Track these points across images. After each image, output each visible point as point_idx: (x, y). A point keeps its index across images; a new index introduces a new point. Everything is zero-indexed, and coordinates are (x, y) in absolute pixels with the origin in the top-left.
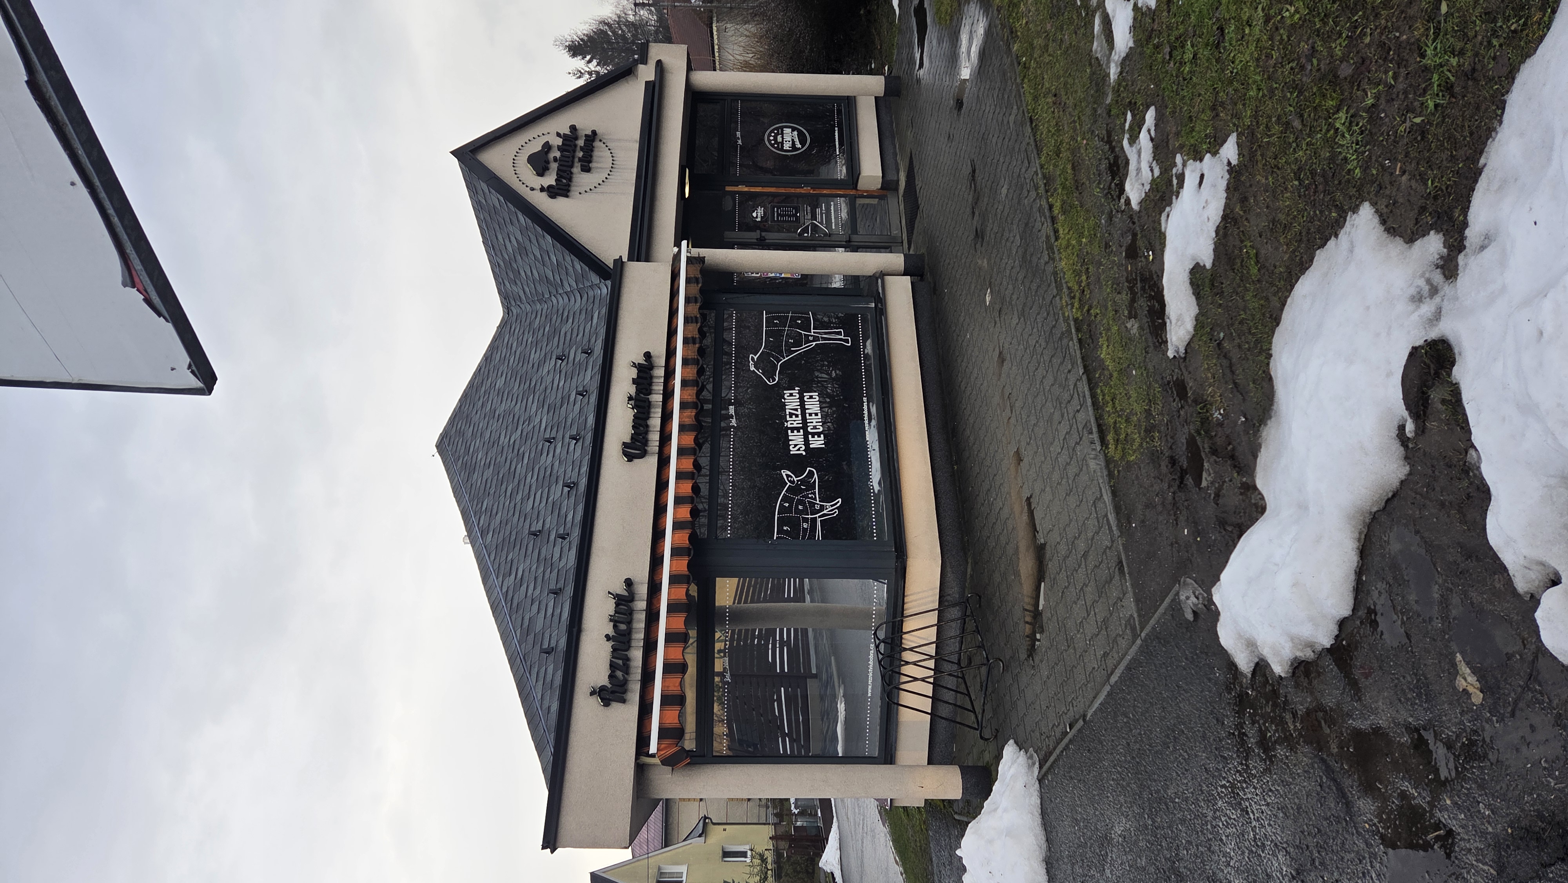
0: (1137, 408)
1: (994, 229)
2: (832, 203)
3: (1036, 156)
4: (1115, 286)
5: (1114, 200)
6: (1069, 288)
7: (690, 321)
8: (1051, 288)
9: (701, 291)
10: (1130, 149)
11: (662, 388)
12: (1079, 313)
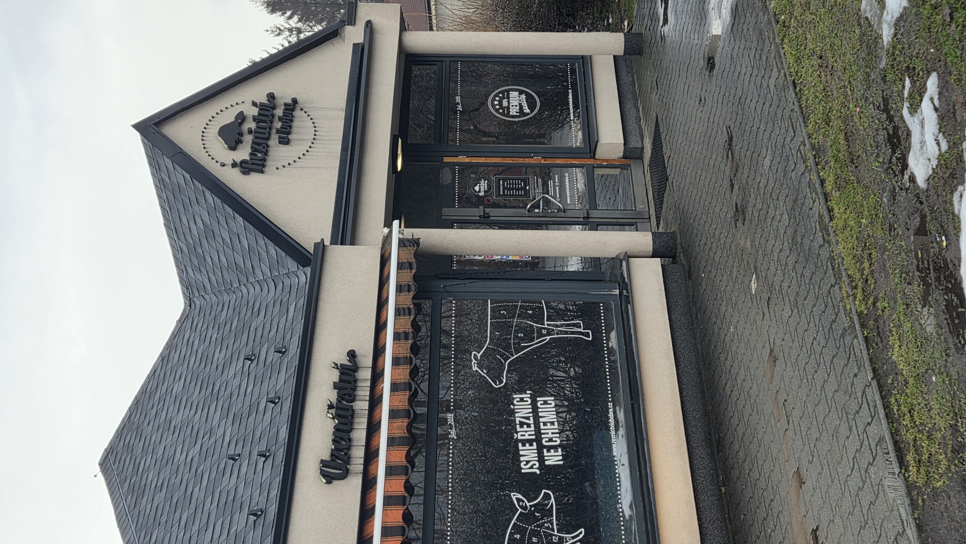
0: (941, 423)
1: (757, 205)
2: (567, 174)
3: (802, 124)
4: (904, 275)
5: (896, 175)
6: (849, 276)
7: (402, 313)
8: (828, 275)
9: (415, 278)
10: (911, 119)
11: (368, 393)
12: (863, 306)
